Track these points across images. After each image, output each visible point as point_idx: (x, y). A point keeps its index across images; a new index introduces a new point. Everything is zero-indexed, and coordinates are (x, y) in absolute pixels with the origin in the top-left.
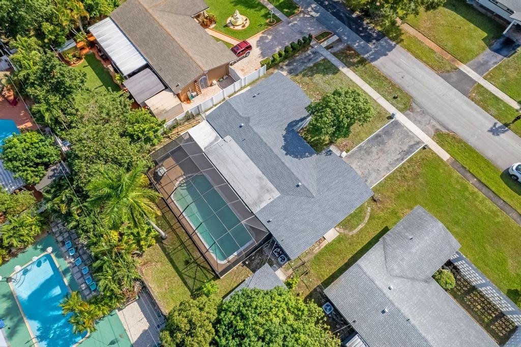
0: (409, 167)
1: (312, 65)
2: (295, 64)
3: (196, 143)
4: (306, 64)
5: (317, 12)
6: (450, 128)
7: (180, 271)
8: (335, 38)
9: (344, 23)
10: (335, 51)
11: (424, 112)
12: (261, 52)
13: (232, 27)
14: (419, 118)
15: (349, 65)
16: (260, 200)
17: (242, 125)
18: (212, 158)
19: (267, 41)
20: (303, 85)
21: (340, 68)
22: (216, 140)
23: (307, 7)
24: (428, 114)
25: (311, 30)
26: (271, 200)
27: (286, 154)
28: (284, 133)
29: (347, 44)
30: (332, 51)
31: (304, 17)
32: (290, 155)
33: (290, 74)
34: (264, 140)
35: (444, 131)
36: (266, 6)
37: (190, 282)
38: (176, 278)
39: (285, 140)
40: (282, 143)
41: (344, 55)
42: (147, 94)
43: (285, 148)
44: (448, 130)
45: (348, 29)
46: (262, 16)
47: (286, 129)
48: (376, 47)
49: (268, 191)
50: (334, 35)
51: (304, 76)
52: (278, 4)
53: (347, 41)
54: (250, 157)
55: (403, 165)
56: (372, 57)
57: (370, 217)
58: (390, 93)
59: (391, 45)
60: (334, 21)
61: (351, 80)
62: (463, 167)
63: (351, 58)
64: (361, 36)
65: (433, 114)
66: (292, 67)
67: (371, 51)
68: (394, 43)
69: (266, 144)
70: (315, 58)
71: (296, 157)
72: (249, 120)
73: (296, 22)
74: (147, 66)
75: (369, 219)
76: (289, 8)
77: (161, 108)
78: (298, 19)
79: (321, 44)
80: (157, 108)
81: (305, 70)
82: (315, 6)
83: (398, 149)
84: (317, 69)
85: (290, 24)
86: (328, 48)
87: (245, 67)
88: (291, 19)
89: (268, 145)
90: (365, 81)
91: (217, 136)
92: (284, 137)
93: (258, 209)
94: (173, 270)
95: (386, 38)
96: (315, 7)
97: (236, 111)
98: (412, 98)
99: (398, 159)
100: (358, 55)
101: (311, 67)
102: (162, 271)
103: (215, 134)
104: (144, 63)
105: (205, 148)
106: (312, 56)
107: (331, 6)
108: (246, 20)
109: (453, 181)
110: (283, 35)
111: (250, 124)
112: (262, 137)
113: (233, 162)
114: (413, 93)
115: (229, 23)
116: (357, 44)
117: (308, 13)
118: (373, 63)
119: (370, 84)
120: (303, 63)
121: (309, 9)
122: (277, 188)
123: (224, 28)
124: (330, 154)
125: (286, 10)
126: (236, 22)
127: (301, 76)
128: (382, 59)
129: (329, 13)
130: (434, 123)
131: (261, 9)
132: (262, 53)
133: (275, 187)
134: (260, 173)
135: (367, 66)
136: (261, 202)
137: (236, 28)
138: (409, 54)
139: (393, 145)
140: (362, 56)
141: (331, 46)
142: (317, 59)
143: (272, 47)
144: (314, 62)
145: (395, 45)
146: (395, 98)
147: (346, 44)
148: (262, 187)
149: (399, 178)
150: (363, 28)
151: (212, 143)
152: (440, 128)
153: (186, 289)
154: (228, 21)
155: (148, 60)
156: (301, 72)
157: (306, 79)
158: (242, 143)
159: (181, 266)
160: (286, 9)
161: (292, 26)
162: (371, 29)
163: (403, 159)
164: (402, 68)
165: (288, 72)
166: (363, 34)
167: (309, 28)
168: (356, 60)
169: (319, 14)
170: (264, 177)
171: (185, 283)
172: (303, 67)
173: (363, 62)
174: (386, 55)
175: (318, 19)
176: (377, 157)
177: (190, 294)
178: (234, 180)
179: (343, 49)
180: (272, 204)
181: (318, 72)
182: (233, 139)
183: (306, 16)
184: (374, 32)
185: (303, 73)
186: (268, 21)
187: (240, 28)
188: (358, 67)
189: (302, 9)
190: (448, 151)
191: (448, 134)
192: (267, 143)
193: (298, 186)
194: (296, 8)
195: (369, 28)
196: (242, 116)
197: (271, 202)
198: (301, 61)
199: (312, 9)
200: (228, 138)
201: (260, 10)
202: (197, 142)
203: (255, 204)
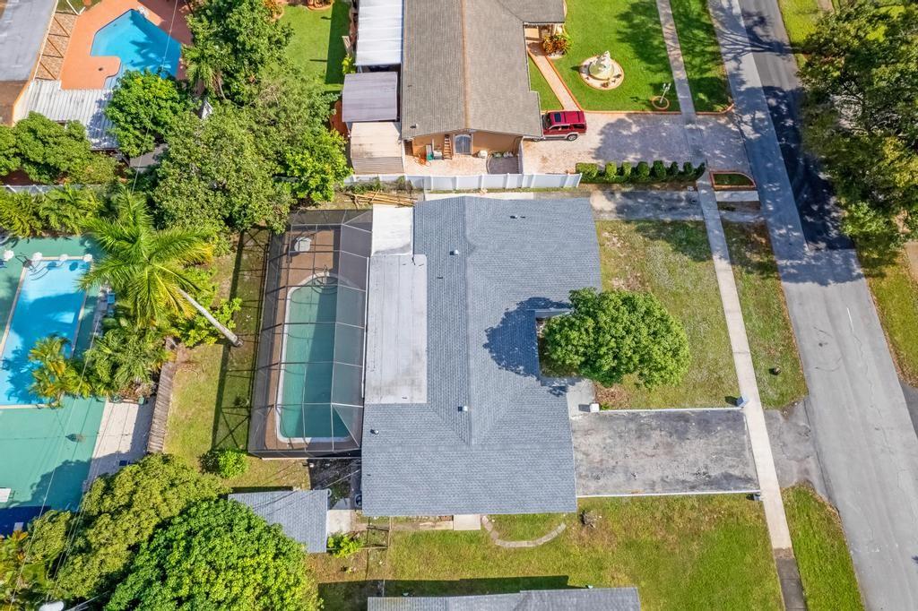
0: (693, 507)
1: (668, 219)
2: (640, 200)
3: (371, 234)
4: (658, 211)
5: (756, 129)
6: (837, 496)
7: (223, 406)
8: (753, 196)
9: (791, 179)
10: (732, 220)
11: (807, 434)
12: (600, 145)
13: (584, 76)
14: (789, 437)
15: (736, 259)
16: (390, 388)
17: (457, 252)
18: (374, 274)
19: (625, 133)
20: (623, 246)
21: (716, 257)
23: (744, 112)
24: (815, 442)
25: (720, 158)
26: (405, 401)
27: (486, 346)
29: (765, 221)
30: (727, 218)
31: (724, 126)
32: (491, 352)
33: (618, 213)
34: (470, 299)
35: (820, 494)
36: (673, 69)
37: (222, 431)
38: (209, 413)
40: (495, 323)
41: (743, 237)
42: (365, 114)
43: (492, 334)
44: (830, 498)
45: (789, 192)
46: (651, 84)
47: (521, 303)
49: (413, 383)
50: (753, 189)
51: (638, 230)
52: (697, 77)
53: (769, 214)
54: (428, 311)
55: (685, 497)
56: (792, 271)
57: (553, 541)
58: (772, 358)
59: (850, 271)
60: (777, 164)
61: (717, 289)
62: (799, 583)
63: (751, 251)
64: (804, 223)
66: (630, 202)
67: (800, 259)
68: (860, 271)
69: (467, 307)
70: (685, 211)
71: (498, 360)
72: (472, 251)
73: (702, 127)
74: (396, 68)
75: (548, 543)
76: (710, 95)
77: (367, 148)
78: (711, 125)
79: (716, 192)
80: (360, 145)
81: (650, 222)
82: (763, 117)
83: (701, 465)
84: (673, 232)
85: (689, 126)
86: (723, 206)
87: (554, 156)
88: (700, 117)
89: (470, 311)
90: (743, 307)
91: (409, 245)
92: (506, 314)
93: (376, 401)
94: (215, 397)
95: (853, 252)
96: (761, 120)
97: (464, 223)
98: (807, 392)
99: (684, 482)
100: (770, 252)
101: (664, 224)
102: (201, 390)
103: (409, 239)
104: (396, 60)
105: (377, 252)
106: (683, 204)
107: (791, 134)
108: (619, 76)
109: (757, 593)
110: (661, 137)
111: (468, 259)
112: (470, 292)
113: (399, 303)
114: (817, 386)
115: (585, 66)
116: (783, 231)
117: (738, 125)
118: (785, 284)
120: (657, 207)
121: (747, 117)
122: (428, 389)
123: (570, 71)
124: (558, 395)
125: (702, 96)
126: (599, 71)
127: (633, 227)
128: (809, 287)
129: (778, 143)
130: (812, 464)
131: (661, 71)
132: (600, 148)
133: (428, 384)
134: (424, 346)
135: (769, 282)
136: (389, 392)
137: (591, 81)
138: (874, 309)
139: (697, 453)
140: (774, 258)
141: (732, 206)
142: (688, 214)
143: (624, 148)
144: (677, 218)
145: (859, 276)
146: (772, 372)
147: (762, 219)
148: (408, 372)
149: (658, 515)
150: (822, 209)
151: (393, 251)
152: (816, 482)
153: (210, 438)
154: (587, 62)
155: (405, 59)
156: (638, 221)
157: (639, 239)
159: (228, 400)
160: (705, 94)
161: (691, 130)
162: (833, 219)
163: (693, 488)
165: (616, 208)
166: (809, 219)
167: (717, 152)
168: (756, 258)
169: (758, 135)
171: (215, 429)
172: (650, 214)
173: (767, 269)
174: (823, 283)
175: (748, 144)
176: (650, 451)
177: (210, 448)
178: (379, 330)
179: (749, 225)
180: (401, 409)
181: (668, 239)
182: (428, 265)
183: (731, 126)
184: (836, 228)
185: (642, 224)
186: (654, 98)
187: (596, 84)
188: (752, 273)
189: (733, 111)
190: (793, 534)
191: (822, 506)
192: (471, 307)
193: (460, 409)
194: (724, 102)
195: (834, 214)
196: (469, 238)
197: (402, 405)
198: (656, 202)
199: (753, 119)
201: (656, 72)
202: (373, 234)
203: (379, 390)
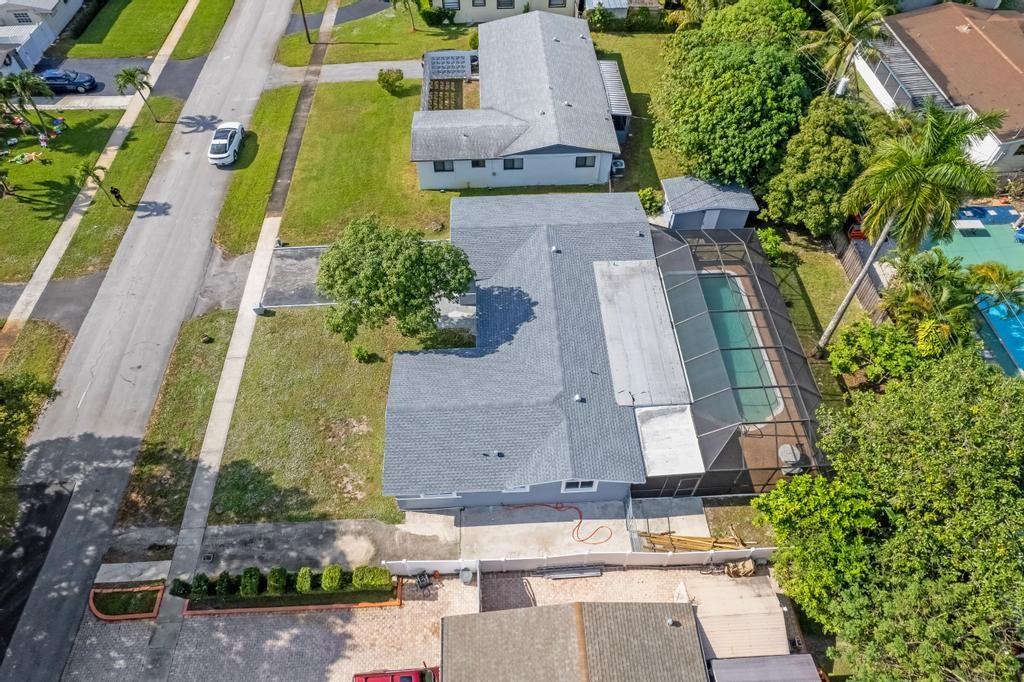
1: (260, 524)
2: (293, 554)
4: (271, 536)
6: (206, 249)
7: (803, 301)
8: (108, 572)
10: (163, 528)
11: (204, 292)
14: (225, 289)
15: (188, 468)
16: (633, 273)
20: (340, 479)
21: (215, 469)
22: (649, 416)
24: (201, 286)
26: (615, 262)
28: (503, 347)
29: (113, 528)
30: (170, 532)
32: (530, 300)
33: (334, 531)
34: (557, 344)
35: (219, 251)
37: (793, 282)
38: (815, 296)
39: (515, 331)
41: (160, 501)
43: (528, 316)
44: (213, 248)
48: (76, 470)
49: (610, 277)
50: (99, 586)
51: (313, 502)
53: (99, 539)
54: (604, 340)
56: (119, 453)
58: (203, 356)
59: (39, 454)
61: (232, 427)
62: (271, 200)
63: (160, 481)
64: (54, 526)
65: (196, 279)
66: (310, 551)
67: (97, 469)
68: (28, 454)
69: (559, 337)
70: (230, 540)
71: (521, 294)
72: (557, 399)
79: (163, 576)
81: (289, 518)
84: (261, 503)
86: (165, 553)
91: (643, 422)
92: (512, 339)
93: (644, 262)
94: (816, 309)
95: (17, 480)
97: (570, 437)
98: (183, 325)
100: (136, 479)
101: (269, 516)
103: (645, 430)
105: (683, 410)
106: (228, 551)
109: (309, 192)
111: (561, 389)
113: (641, 349)
116: (95, 510)
118: (141, 436)
119: (211, 396)
120: (270, 544)
122: (593, 271)
127: (317, 509)
130: (214, 269)
133: (594, 275)
135: (159, 438)
136: (633, 269)
140: (133, 470)
141: (150, 553)
142: (227, 534)
144: (247, 528)
145: (33, 447)
146: (209, 341)
147: (116, 532)
148: (617, 286)
152: (218, 259)
153: (802, 277)
156: (307, 518)
158: (601, 372)
164: (110, 387)
165: (334, 538)
168: (159, 470)
170: (601, 297)
172: (286, 530)
173: (151, 455)
174: (87, 437)
177: (798, 270)
178: (658, 322)
179: (141, 521)
180: (616, 256)
181: (273, 491)
182: (612, 391)
185: (304, 513)
188: (175, 451)
190: (260, 225)
191: (223, 243)
197: (618, 260)
200: (623, 400)
202: (695, 435)
203: (644, 271)
